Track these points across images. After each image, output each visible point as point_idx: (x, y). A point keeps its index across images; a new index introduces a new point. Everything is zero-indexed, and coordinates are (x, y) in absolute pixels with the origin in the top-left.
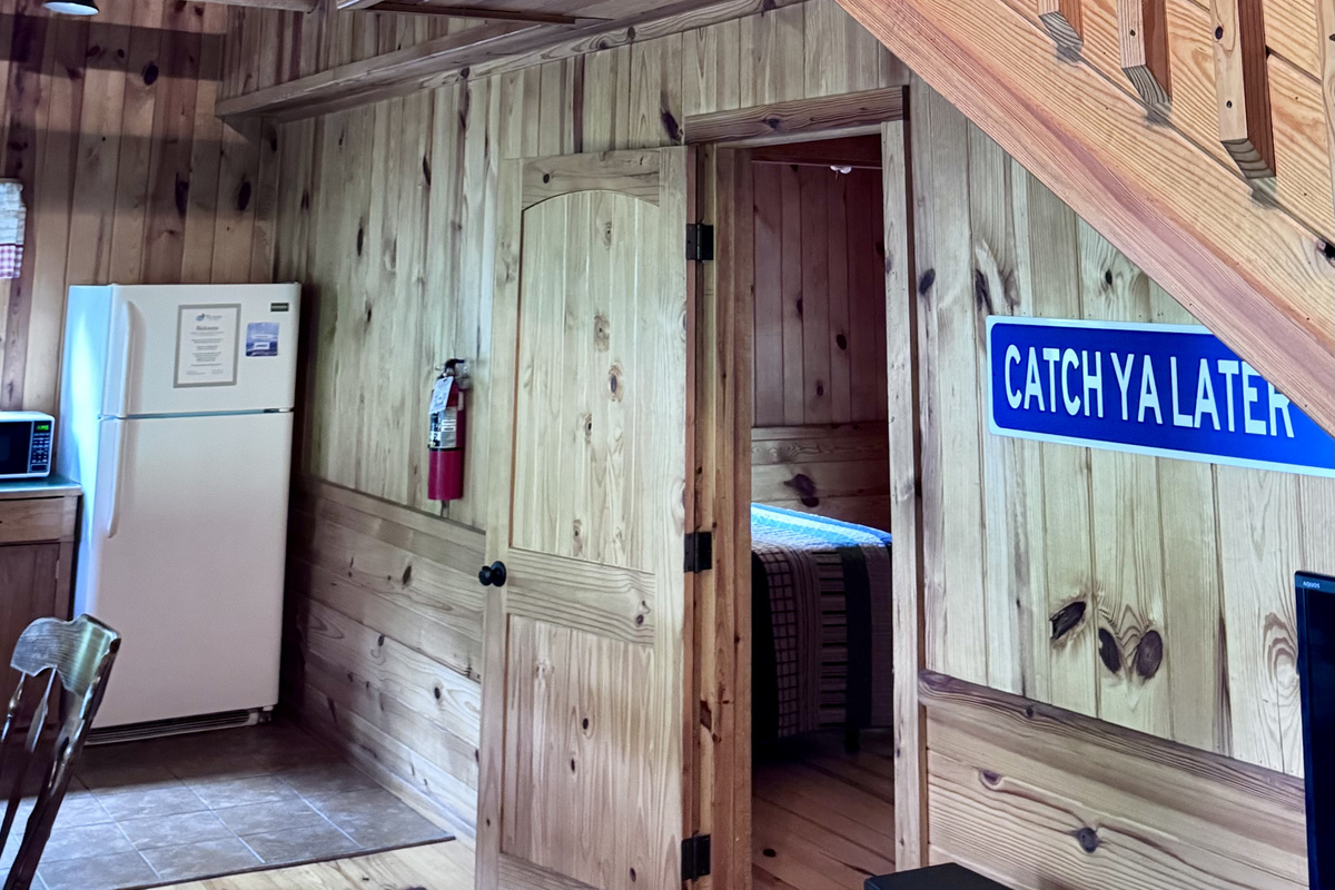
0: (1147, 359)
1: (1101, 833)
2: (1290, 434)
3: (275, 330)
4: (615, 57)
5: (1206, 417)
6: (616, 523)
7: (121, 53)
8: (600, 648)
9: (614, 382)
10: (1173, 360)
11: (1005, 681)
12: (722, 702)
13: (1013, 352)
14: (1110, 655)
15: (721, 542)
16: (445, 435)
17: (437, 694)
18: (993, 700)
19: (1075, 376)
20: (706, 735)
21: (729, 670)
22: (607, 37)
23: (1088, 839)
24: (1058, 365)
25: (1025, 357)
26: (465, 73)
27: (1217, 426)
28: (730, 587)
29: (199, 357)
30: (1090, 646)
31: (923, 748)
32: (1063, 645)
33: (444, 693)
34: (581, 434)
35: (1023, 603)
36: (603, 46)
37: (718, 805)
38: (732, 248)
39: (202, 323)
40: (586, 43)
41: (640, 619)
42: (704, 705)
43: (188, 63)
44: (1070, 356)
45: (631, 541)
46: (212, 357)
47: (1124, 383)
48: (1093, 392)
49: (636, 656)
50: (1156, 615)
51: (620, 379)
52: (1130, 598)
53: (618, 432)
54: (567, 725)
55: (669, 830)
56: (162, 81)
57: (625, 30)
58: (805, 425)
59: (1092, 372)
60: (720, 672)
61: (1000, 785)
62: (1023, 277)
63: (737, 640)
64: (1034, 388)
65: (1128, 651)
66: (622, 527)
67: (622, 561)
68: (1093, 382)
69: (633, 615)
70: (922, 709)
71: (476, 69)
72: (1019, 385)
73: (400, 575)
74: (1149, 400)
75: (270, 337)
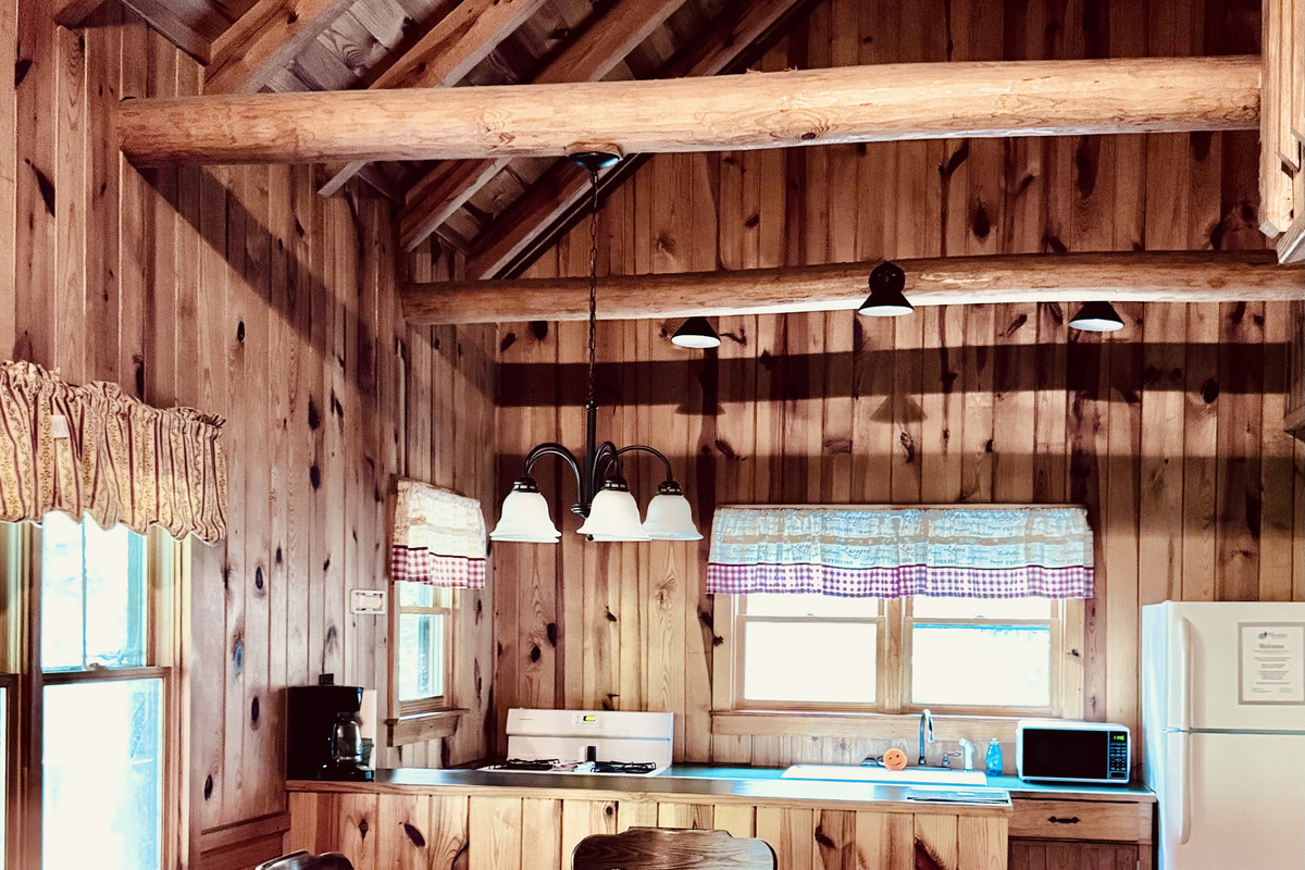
7: (1178, 372)
29: (1265, 675)
39: (1265, 641)
43: (1251, 376)
46: (1280, 675)
56: (1223, 398)
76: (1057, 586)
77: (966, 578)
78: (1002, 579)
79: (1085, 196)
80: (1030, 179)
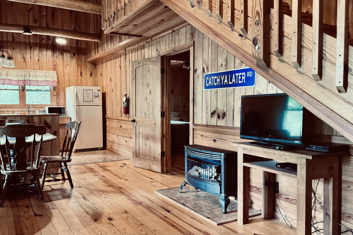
0: (226, 75)
1: (216, 140)
2: (245, 82)
3: (98, 94)
4: (149, 44)
5: (234, 82)
6: (151, 112)
7: (69, 51)
8: (149, 129)
9: (150, 92)
10: (230, 75)
11: (204, 123)
12: (166, 134)
13: (208, 78)
14: (219, 117)
15: (166, 114)
16: (126, 105)
17: (126, 141)
18: (203, 125)
19: (216, 80)
20: (164, 139)
21: (167, 131)
22: (148, 40)
23: (215, 141)
24: (214, 79)
25: (209, 78)
26: (125, 50)
27: (235, 83)
28: (168, 119)
29: (87, 97)
30: (216, 116)
31: (193, 134)
32: (212, 117)
33: (127, 141)
34: (145, 100)
35: (207, 112)
36: (147, 42)
37: (166, 148)
38: (168, 72)
39: (87, 92)
40: (145, 42)
41: (155, 124)
42: (164, 135)
43: (80, 53)
44: (216, 77)
45: (153, 114)
46: (89, 97)
47: (223, 80)
48: (218, 81)
49: (154, 129)
50: (225, 110)
51: (151, 92)
52: (222, 109)
53: (151, 99)
54: (145, 139)
55: (159, 151)
56: (76, 55)
57: (151, 39)
58: (182, 111)
59: (218, 79)
60: (166, 131)
61: (203, 136)
62: (210, 67)
63: (168, 127)
64: (210, 83)
65: (221, 116)
66: (152, 112)
67: (152, 117)
68: (218, 80)
69: (154, 124)
70: (193, 129)
71: (127, 49)
72: (208, 83)
73: (120, 127)
74: (226, 81)
75: (98, 95)
76: (52, 84)
77: (35, 82)
78: (42, 83)
79: (53, 20)
80: (44, 15)
